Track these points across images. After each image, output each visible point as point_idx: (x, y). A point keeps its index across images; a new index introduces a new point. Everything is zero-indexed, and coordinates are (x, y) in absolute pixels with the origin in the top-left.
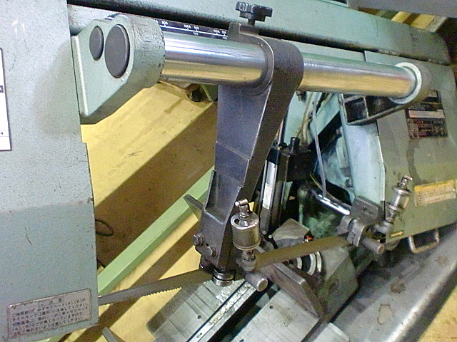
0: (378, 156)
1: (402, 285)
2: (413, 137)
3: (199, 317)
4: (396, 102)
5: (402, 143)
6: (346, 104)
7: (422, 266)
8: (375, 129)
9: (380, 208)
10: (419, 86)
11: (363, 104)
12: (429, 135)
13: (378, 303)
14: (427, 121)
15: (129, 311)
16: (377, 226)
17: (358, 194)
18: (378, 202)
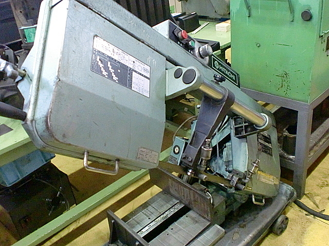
0: (246, 151)
1: (245, 225)
2: (259, 150)
3: (149, 219)
4: (257, 128)
5: (255, 150)
6: (235, 128)
7: (255, 218)
8: (246, 140)
9: (244, 174)
10: (267, 123)
11: (243, 129)
12: (266, 152)
13: (233, 231)
14: (265, 146)
15: (85, 233)
16: (243, 180)
17: (234, 168)
18: (243, 172)
